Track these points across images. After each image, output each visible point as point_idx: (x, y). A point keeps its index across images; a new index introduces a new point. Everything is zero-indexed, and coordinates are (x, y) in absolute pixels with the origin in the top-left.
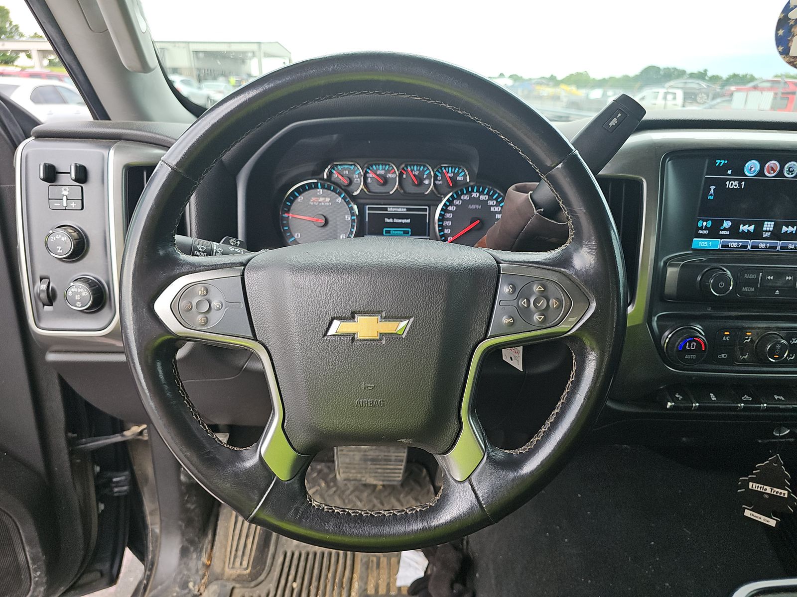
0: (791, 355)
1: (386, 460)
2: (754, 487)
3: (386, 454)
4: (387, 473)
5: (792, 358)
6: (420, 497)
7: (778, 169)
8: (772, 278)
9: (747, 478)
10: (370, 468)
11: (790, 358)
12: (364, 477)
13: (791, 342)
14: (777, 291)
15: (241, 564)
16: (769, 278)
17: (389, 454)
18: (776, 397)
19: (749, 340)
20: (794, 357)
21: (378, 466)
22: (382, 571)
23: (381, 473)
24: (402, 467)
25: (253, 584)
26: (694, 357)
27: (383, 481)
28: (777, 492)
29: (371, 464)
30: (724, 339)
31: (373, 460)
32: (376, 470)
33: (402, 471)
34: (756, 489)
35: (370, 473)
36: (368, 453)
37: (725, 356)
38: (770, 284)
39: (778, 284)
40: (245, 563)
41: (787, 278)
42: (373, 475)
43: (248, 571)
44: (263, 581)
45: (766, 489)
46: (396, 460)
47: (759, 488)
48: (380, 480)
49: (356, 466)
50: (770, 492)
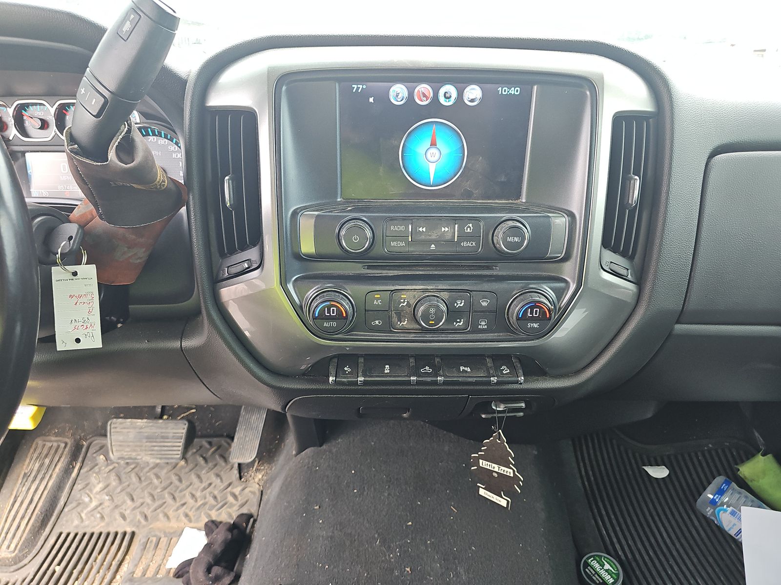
0: (459, 320)
1: (163, 437)
2: (484, 464)
3: (164, 431)
4: (164, 451)
5: (461, 324)
6: (222, 473)
7: (432, 95)
8: (424, 229)
9: (477, 455)
10: (146, 446)
11: (458, 324)
12: (138, 455)
13: (456, 305)
14: (433, 246)
15: (8, 547)
16: (421, 229)
17: (167, 431)
18: (462, 368)
19: (406, 303)
20: (462, 322)
21: (155, 444)
22: (158, 552)
23: (157, 451)
24: (181, 444)
25: (15, 567)
26: (334, 324)
27: (161, 459)
28: (504, 471)
29: (147, 442)
30: (375, 302)
31: (148, 438)
32: (152, 448)
33: (180, 448)
34: (486, 467)
35: (146, 450)
36: (142, 430)
37: (379, 323)
38: (423, 237)
39: (433, 237)
40: (13, 546)
41: (443, 229)
42: (150, 452)
43: (13, 555)
44: (25, 565)
45: (494, 468)
46: (173, 436)
47: (488, 466)
48: (157, 458)
49: (131, 444)
50: (498, 471)
